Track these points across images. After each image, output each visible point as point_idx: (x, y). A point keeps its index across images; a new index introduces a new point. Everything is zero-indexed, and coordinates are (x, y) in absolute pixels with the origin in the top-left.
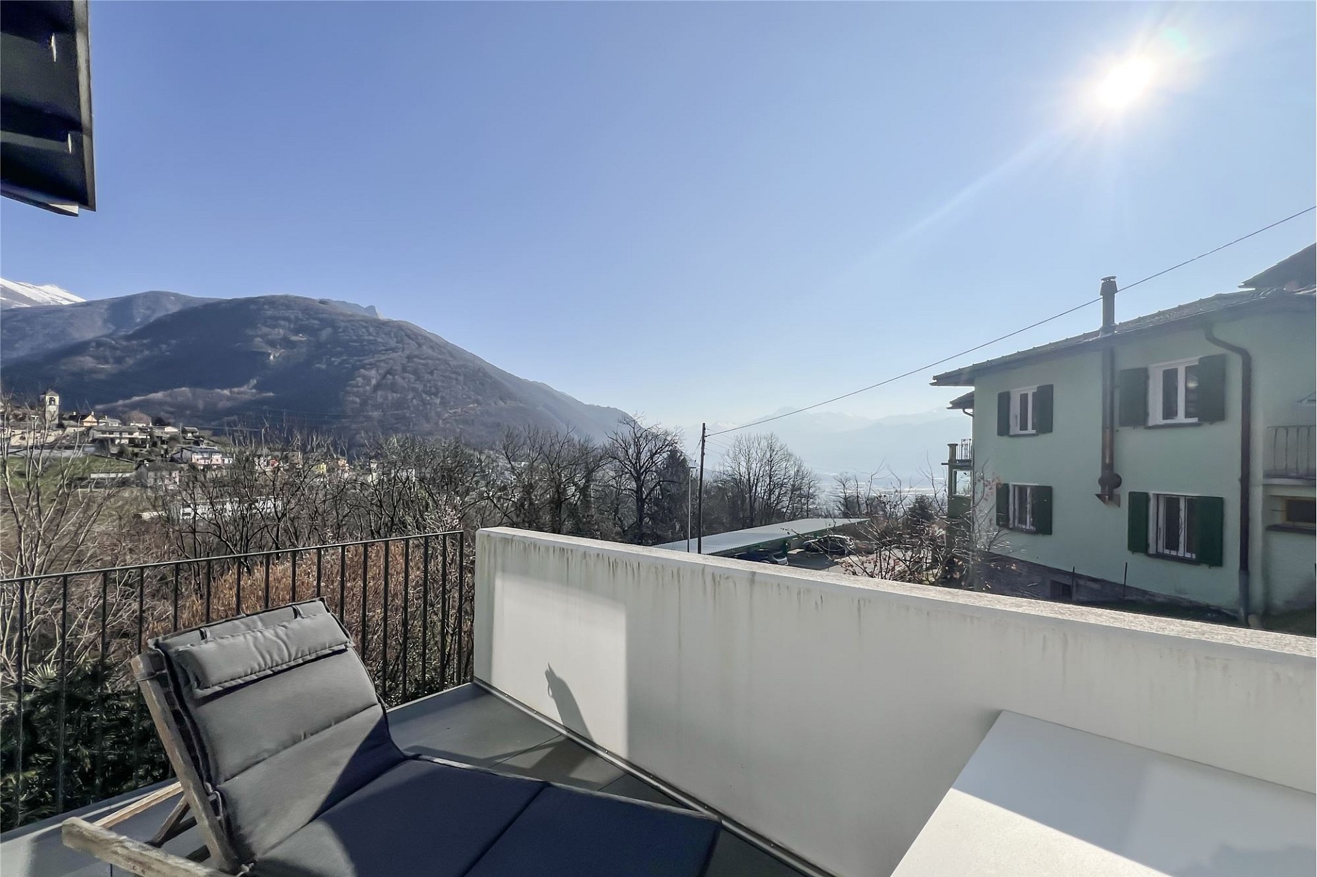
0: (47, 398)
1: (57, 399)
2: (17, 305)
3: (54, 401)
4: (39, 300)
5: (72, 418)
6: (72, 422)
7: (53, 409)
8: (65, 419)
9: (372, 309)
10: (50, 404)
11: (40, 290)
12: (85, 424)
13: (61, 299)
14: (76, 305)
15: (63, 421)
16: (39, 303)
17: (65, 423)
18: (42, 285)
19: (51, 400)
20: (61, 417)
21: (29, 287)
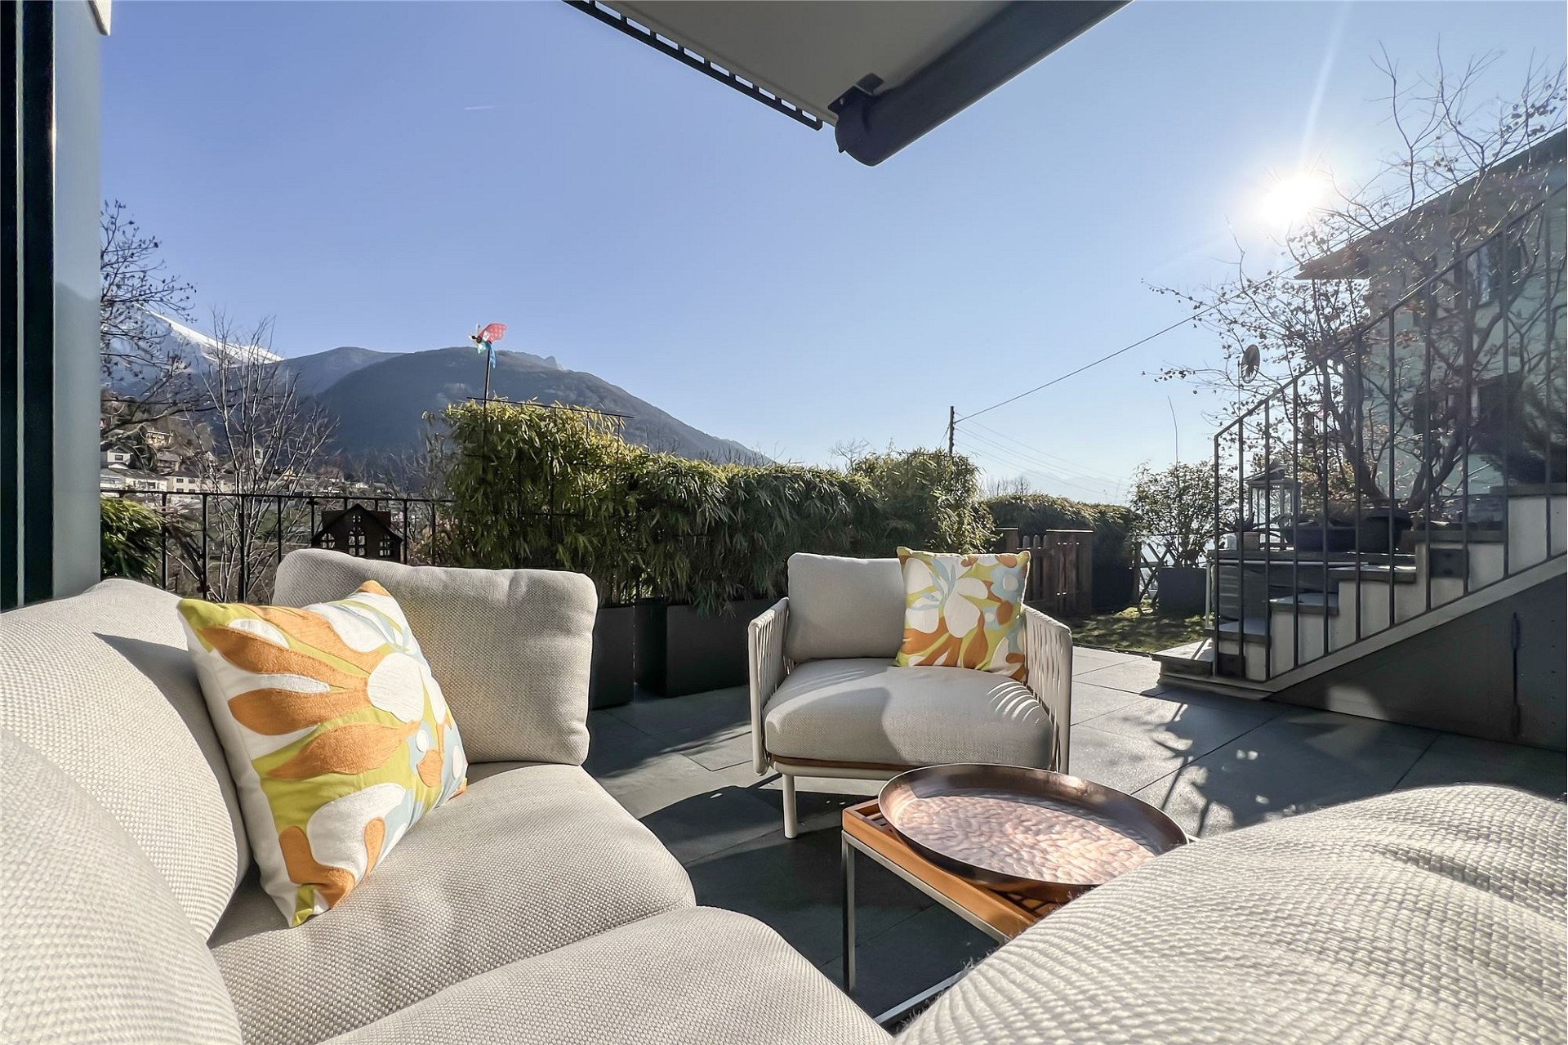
9: (552, 358)
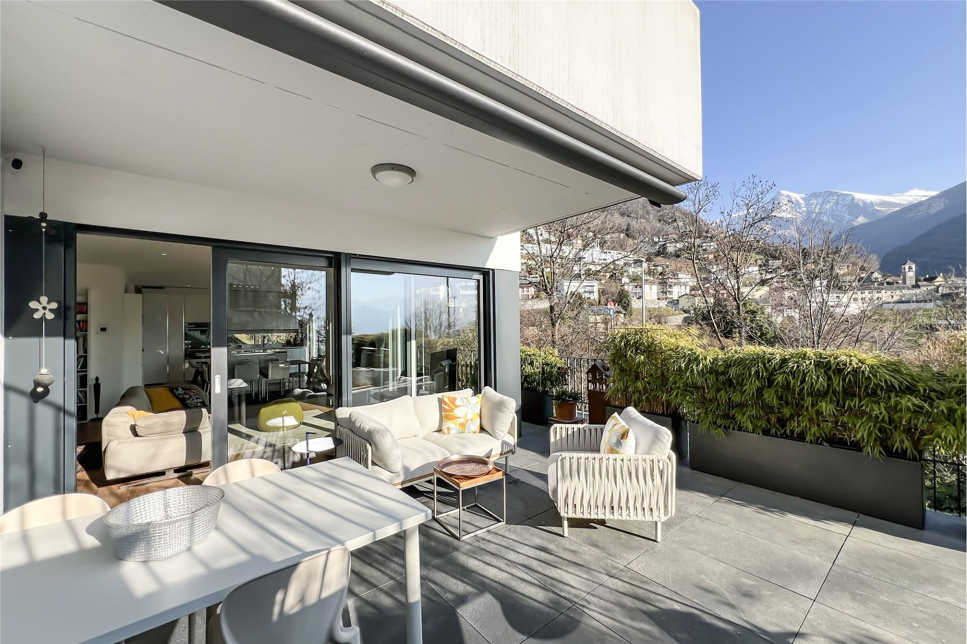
0: (907, 267)
1: (914, 266)
2: (892, 211)
3: (912, 269)
4: (906, 203)
5: (926, 280)
6: (925, 283)
7: (911, 275)
8: (920, 281)
10: (909, 271)
11: (906, 195)
12: (936, 284)
13: (920, 197)
14: (932, 199)
15: (918, 283)
16: (906, 204)
17: (920, 283)
18: (907, 192)
19: (910, 268)
20: (917, 280)
21: (899, 196)
